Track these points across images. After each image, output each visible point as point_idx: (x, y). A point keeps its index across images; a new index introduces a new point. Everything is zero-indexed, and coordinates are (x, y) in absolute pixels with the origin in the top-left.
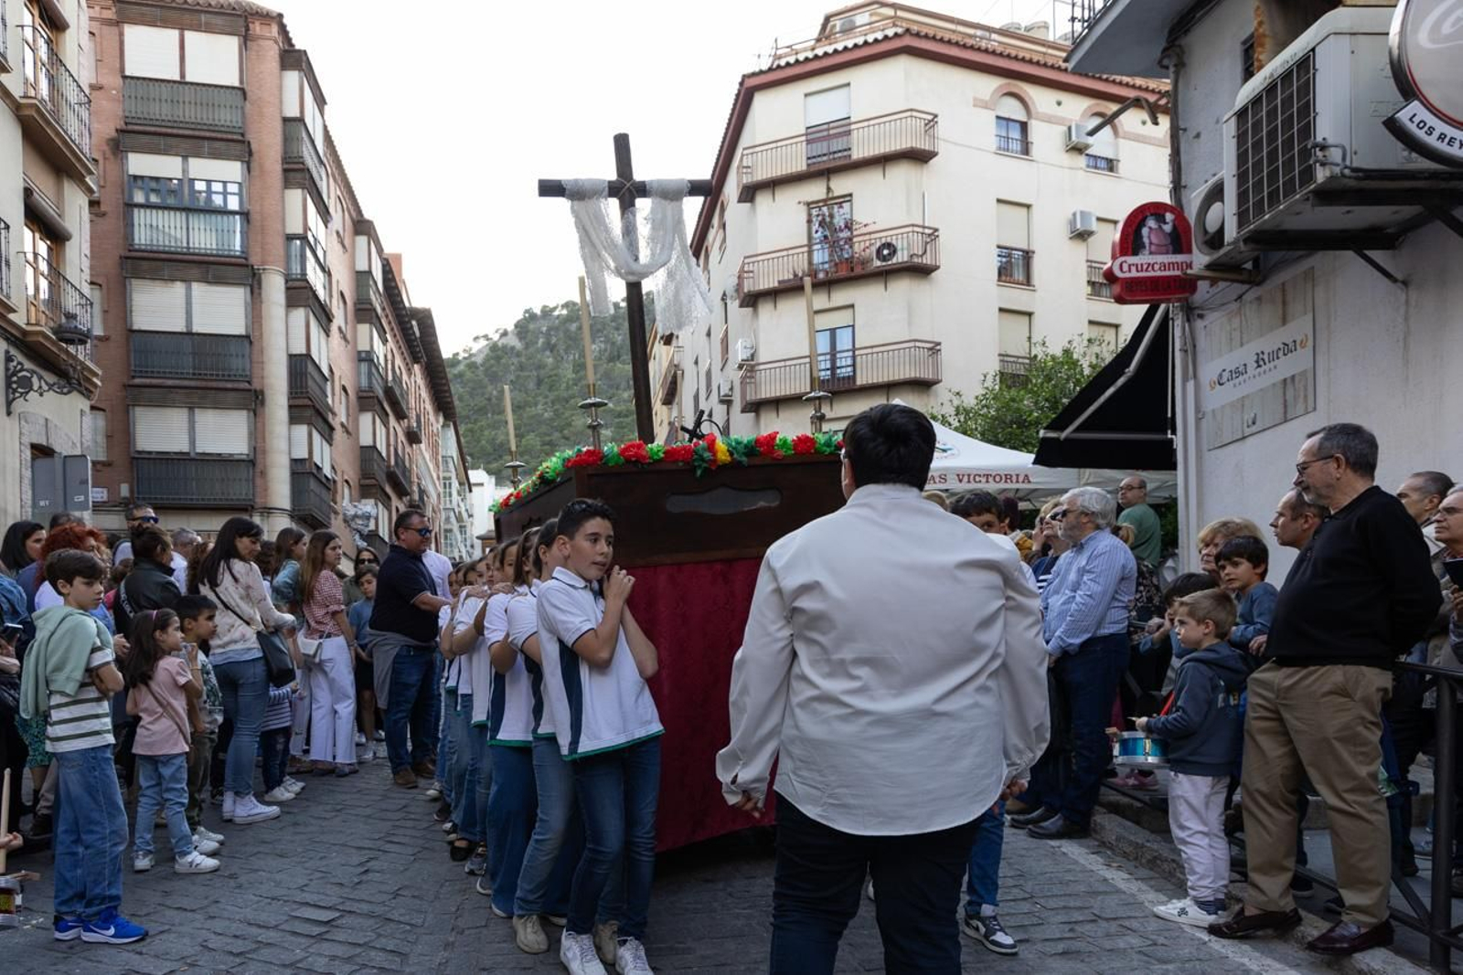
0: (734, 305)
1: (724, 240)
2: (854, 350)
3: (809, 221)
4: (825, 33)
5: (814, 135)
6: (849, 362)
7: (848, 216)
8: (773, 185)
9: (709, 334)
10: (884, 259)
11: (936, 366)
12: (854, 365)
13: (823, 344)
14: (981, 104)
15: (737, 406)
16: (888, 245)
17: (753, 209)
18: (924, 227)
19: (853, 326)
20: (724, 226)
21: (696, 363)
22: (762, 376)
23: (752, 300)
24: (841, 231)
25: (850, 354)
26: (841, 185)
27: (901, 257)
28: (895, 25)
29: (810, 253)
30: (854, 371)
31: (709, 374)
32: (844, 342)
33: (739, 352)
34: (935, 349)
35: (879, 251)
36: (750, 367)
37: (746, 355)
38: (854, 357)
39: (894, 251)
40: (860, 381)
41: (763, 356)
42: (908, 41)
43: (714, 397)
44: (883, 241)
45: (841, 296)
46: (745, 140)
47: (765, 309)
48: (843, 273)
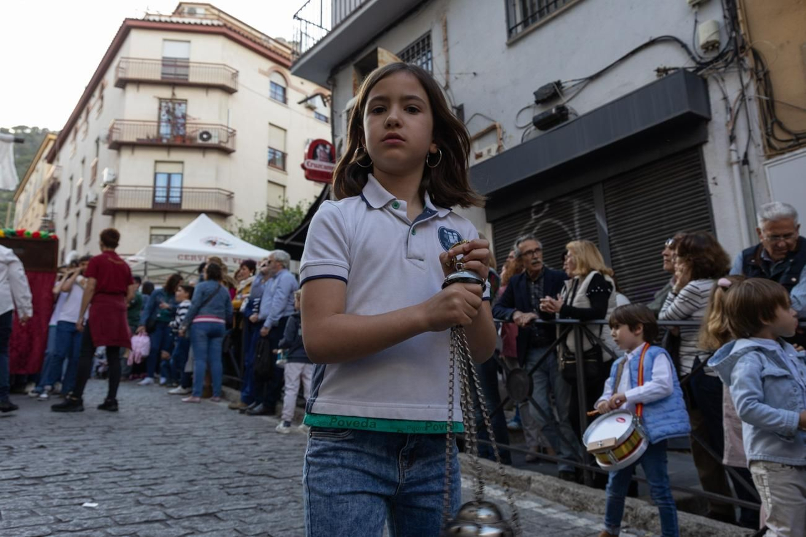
0: (104, 147)
1: (101, 107)
2: (182, 188)
3: (160, 109)
4: (179, 11)
5: (167, 62)
6: (178, 194)
7: (184, 111)
8: (139, 83)
9: (83, 162)
10: (204, 140)
11: (231, 206)
12: (181, 197)
13: (162, 181)
14: (261, 72)
15: (100, 209)
16: (207, 133)
17: (124, 94)
18: (228, 127)
19: (182, 174)
20: (102, 98)
21: (71, 178)
22: (120, 193)
23: (118, 146)
24: (179, 118)
25: (179, 190)
26: (181, 93)
27: (214, 141)
28: (218, 20)
29: (159, 126)
30: (181, 201)
31: (80, 188)
32: (176, 182)
33: (105, 175)
34: (230, 196)
35: (201, 135)
36: (112, 186)
37: (111, 178)
38: (181, 192)
39: (210, 137)
40: (185, 206)
41: (121, 181)
42: (224, 30)
43: (83, 203)
44: (204, 130)
45: (176, 156)
46: (123, 53)
47: (126, 154)
48: (178, 142)
